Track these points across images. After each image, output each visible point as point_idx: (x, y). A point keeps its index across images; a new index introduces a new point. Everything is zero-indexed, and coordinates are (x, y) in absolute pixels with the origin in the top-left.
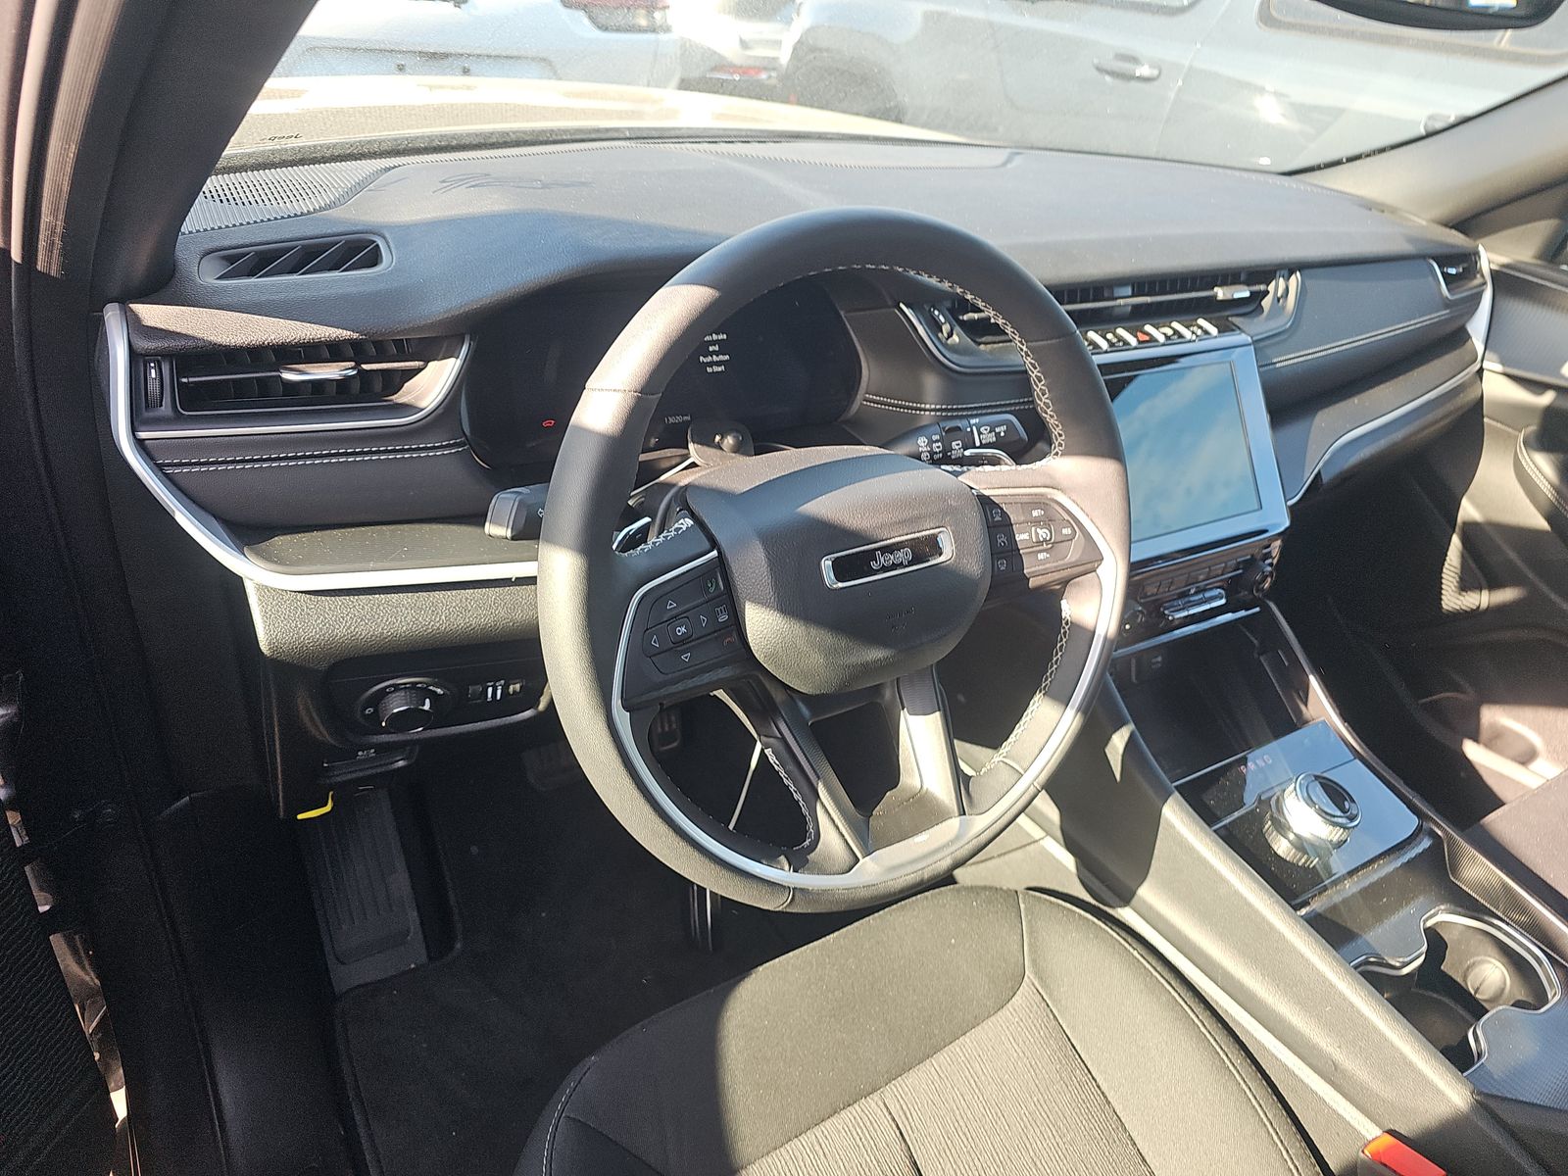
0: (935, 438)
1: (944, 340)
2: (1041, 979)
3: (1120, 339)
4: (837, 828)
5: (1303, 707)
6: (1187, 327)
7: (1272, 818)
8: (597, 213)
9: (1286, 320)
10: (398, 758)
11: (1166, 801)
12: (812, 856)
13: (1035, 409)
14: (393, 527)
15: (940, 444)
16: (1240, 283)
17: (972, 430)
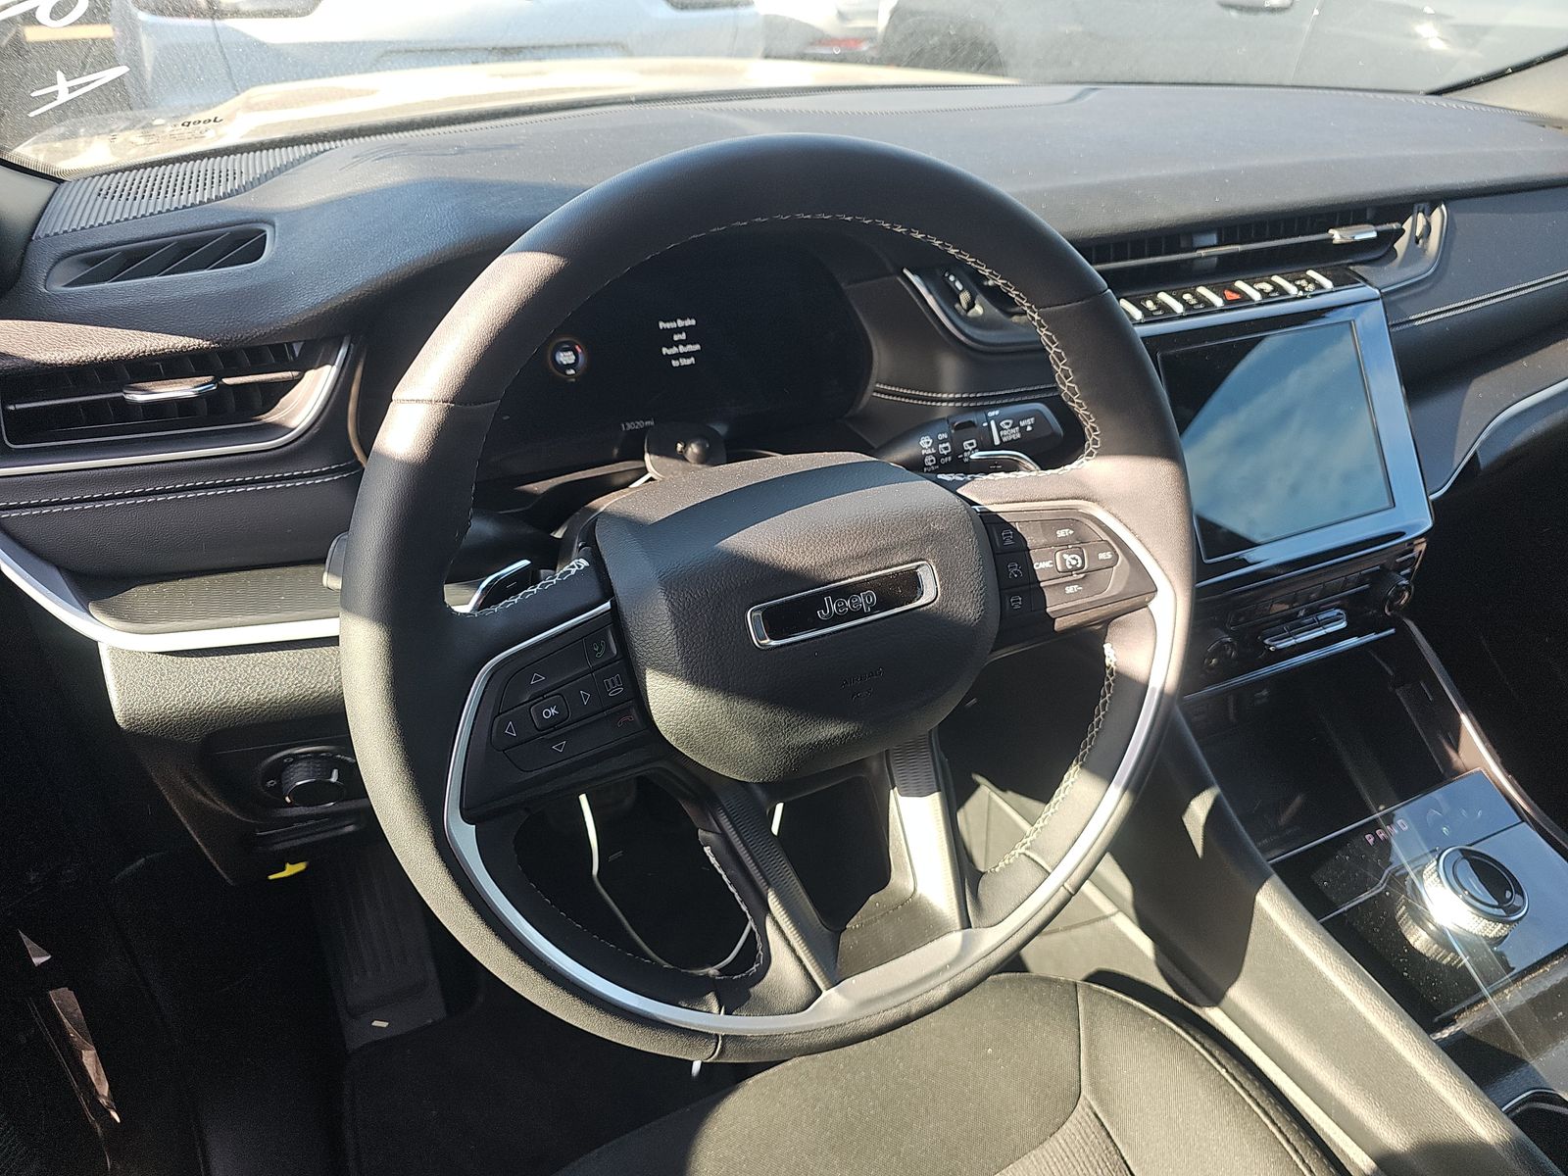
0: (941, 436)
1: (963, 312)
2: (1101, 1102)
3: (1201, 299)
4: (793, 950)
5: (1452, 753)
6: (1292, 281)
7: (1407, 904)
8: (504, 178)
9: (1428, 265)
10: (347, 822)
11: (1261, 887)
12: (756, 990)
13: (1060, 396)
14: (273, 571)
15: (948, 444)
16: (1365, 222)
17: (989, 426)
